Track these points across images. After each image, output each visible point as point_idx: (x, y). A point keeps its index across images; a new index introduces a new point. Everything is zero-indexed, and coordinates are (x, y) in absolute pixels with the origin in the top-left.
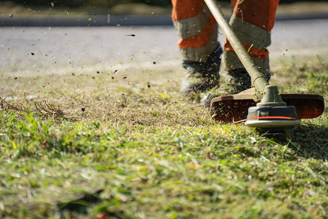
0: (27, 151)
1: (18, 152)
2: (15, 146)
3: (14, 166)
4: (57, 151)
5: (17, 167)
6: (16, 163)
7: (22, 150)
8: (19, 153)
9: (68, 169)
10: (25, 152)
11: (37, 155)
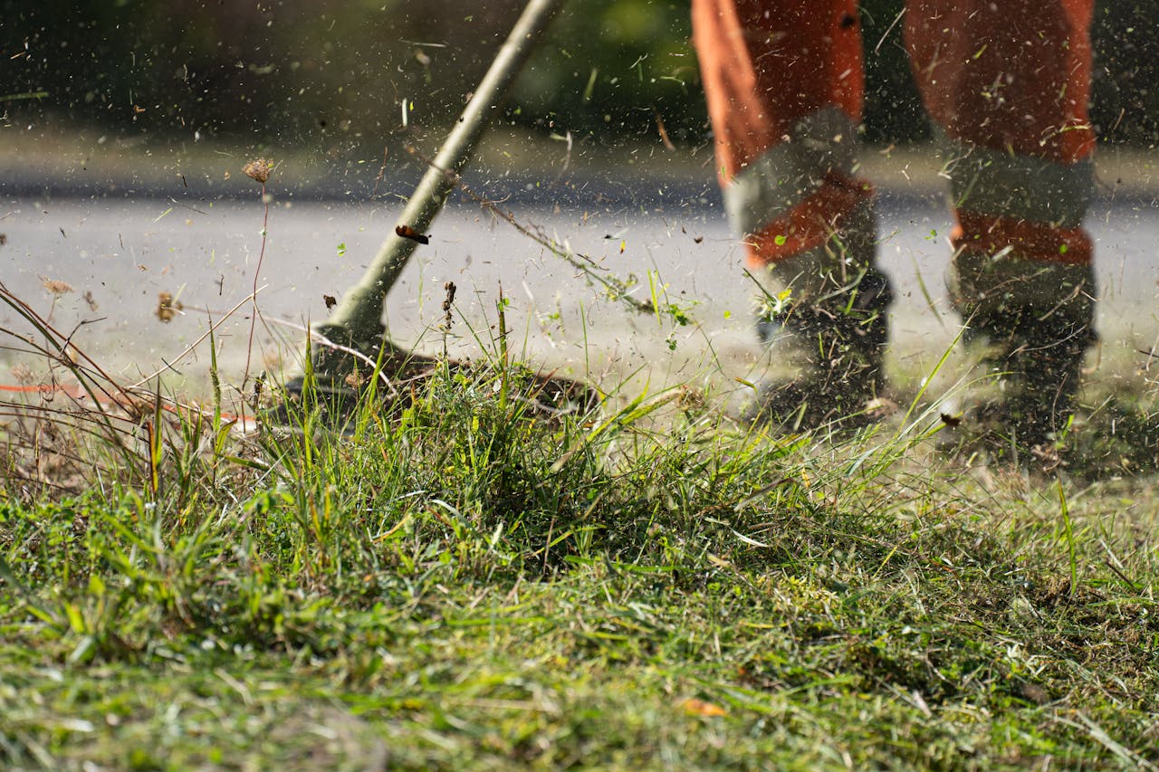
0: (118, 640)
1: (86, 642)
2: (76, 624)
3: (72, 694)
4: (224, 645)
5: (83, 698)
6: (81, 683)
7: (102, 636)
8: (90, 648)
9: (259, 709)
10: (113, 645)
11: (154, 654)
